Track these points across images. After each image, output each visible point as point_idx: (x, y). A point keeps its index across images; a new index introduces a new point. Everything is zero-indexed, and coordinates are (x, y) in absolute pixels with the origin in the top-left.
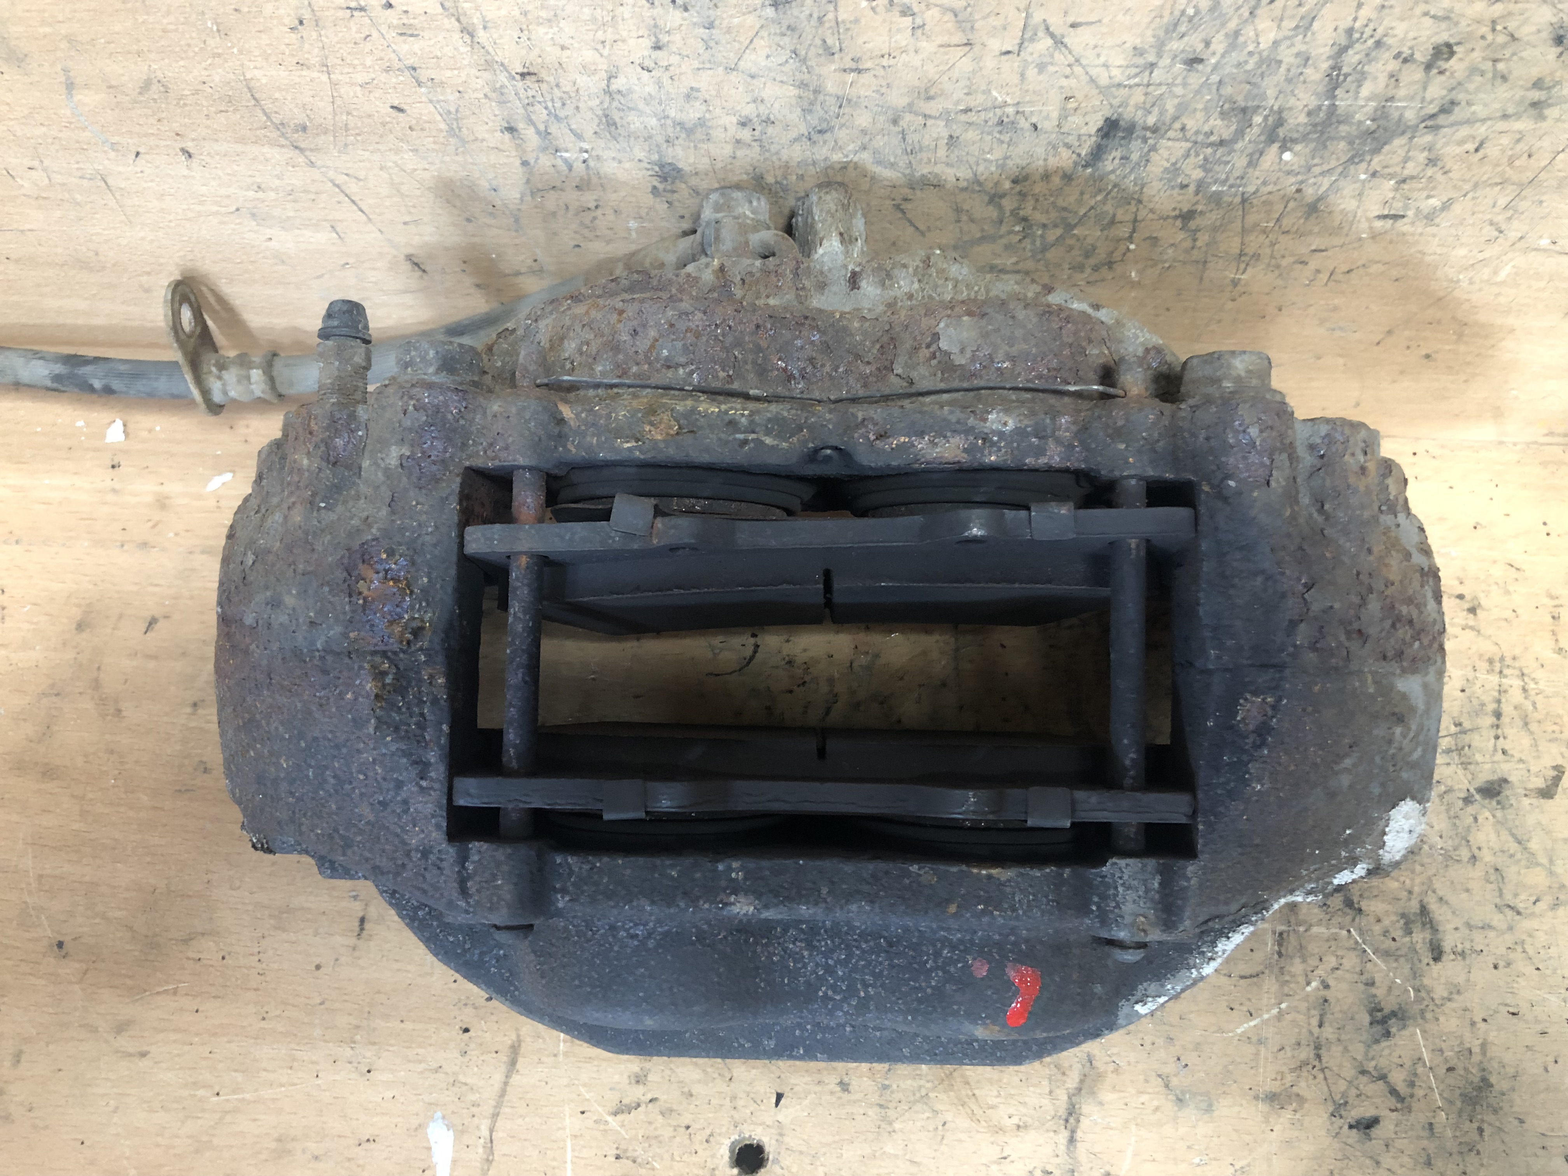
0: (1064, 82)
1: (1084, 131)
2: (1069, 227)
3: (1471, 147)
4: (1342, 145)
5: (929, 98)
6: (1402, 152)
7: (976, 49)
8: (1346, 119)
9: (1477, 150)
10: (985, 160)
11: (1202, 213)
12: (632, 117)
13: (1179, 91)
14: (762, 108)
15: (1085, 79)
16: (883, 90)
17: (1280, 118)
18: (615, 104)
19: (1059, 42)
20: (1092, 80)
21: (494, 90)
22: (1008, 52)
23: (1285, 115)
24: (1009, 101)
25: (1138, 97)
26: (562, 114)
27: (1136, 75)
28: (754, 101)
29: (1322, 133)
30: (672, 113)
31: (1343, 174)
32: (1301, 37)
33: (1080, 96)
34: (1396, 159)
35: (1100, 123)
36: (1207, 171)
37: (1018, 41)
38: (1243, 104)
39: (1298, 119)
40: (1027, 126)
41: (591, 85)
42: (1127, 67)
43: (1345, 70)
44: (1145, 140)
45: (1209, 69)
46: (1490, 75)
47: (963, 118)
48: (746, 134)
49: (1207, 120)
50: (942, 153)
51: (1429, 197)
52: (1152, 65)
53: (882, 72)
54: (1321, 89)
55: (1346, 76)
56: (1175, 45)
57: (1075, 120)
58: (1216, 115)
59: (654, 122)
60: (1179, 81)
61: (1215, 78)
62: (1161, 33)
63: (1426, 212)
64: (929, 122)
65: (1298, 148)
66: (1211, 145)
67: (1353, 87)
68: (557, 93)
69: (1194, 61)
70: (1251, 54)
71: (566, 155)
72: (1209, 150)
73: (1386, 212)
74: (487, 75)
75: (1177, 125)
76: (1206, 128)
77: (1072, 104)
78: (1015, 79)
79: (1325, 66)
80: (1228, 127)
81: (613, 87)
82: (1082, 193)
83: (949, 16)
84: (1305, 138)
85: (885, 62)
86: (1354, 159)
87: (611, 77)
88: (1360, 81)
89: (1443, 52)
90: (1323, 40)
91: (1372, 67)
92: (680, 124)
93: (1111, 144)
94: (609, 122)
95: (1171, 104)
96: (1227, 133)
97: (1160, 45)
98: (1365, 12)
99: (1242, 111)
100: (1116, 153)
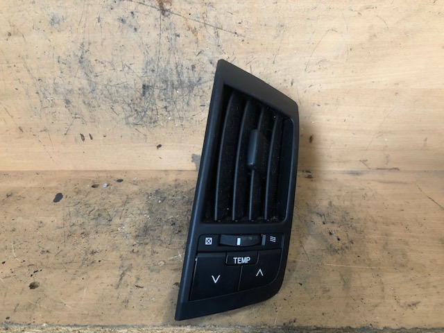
0: (133, 76)
1: (140, 88)
2: (145, 112)
4: (186, 89)
5: (111, 82)
6: (197, 90)
7: (116, 70)
8: (184, 83)
10: (125, 96)
11: (168, 107)
12: (59, 89)
13: (153, 77)
14: (82, 86)
15: (136, 75)
16: (102, 80)
18: (56, 86)
19: (129, 68)
20: (138, 76)
21: (34, 84)
22: (121, 71)
23: (173, 82)
24: (125, 82)
25: (146, 79)
26: (47, 89)
27: (144, 74)
28: (80, 84)
29: (181, 86)
30: (66, 88)
31: (190, 96)
32: (169, 65)
33: (136, 79)
34: (197, 92)
35: (142, 86)
36: (165, 96)
37: (122, 68)
39: (176, 83)
40: (130, 87)
41: (51, 82)
42: (142, 73)
43: (179, 71)
44: (151, 89)
45: (156, 72)
46: (203, 71)
47: (118, 86)
48: (80, 92)
50: (116, 94)
52: (146, 72)
53: (101, 76)
54: (177, 76)
55: (180, 73)
56: (149, 68)
57: (137, 85)
58: (161, 83)
59: (63, 90)
60: (152, 75)
61: (158, 74)
62: (145, 65)
63: (208, 104)
64: (112, 87)
65: (179, 89)
66: (163, 90)
68: (45, 84)
69: (153, 71)
70: (162, 69)
71: (48, 99)
73: (201, 104)
74: (32, 80)
75: (156, 85)
76: (161, 86)
77: (136, 82)
78: (124, 76)
79: (175, 70)
80: (164, 85)
81: (55, 82)
82: (144, 103)
83: (109, 64)
84: (179, 87)
85: (101, 74)
86: (190, 92)
87: (54, 80)
88: (183, 74)
89: (193, 67)
90: (173, 65)
91: (183, 71)
92: (68, 90)
93: (146, 91)
94: (55, 91)
95: (153, 80)
96: (165, 87)
97: (146, 68)
98: (177, 59)
99: (166, 81)
100: (147, 93)
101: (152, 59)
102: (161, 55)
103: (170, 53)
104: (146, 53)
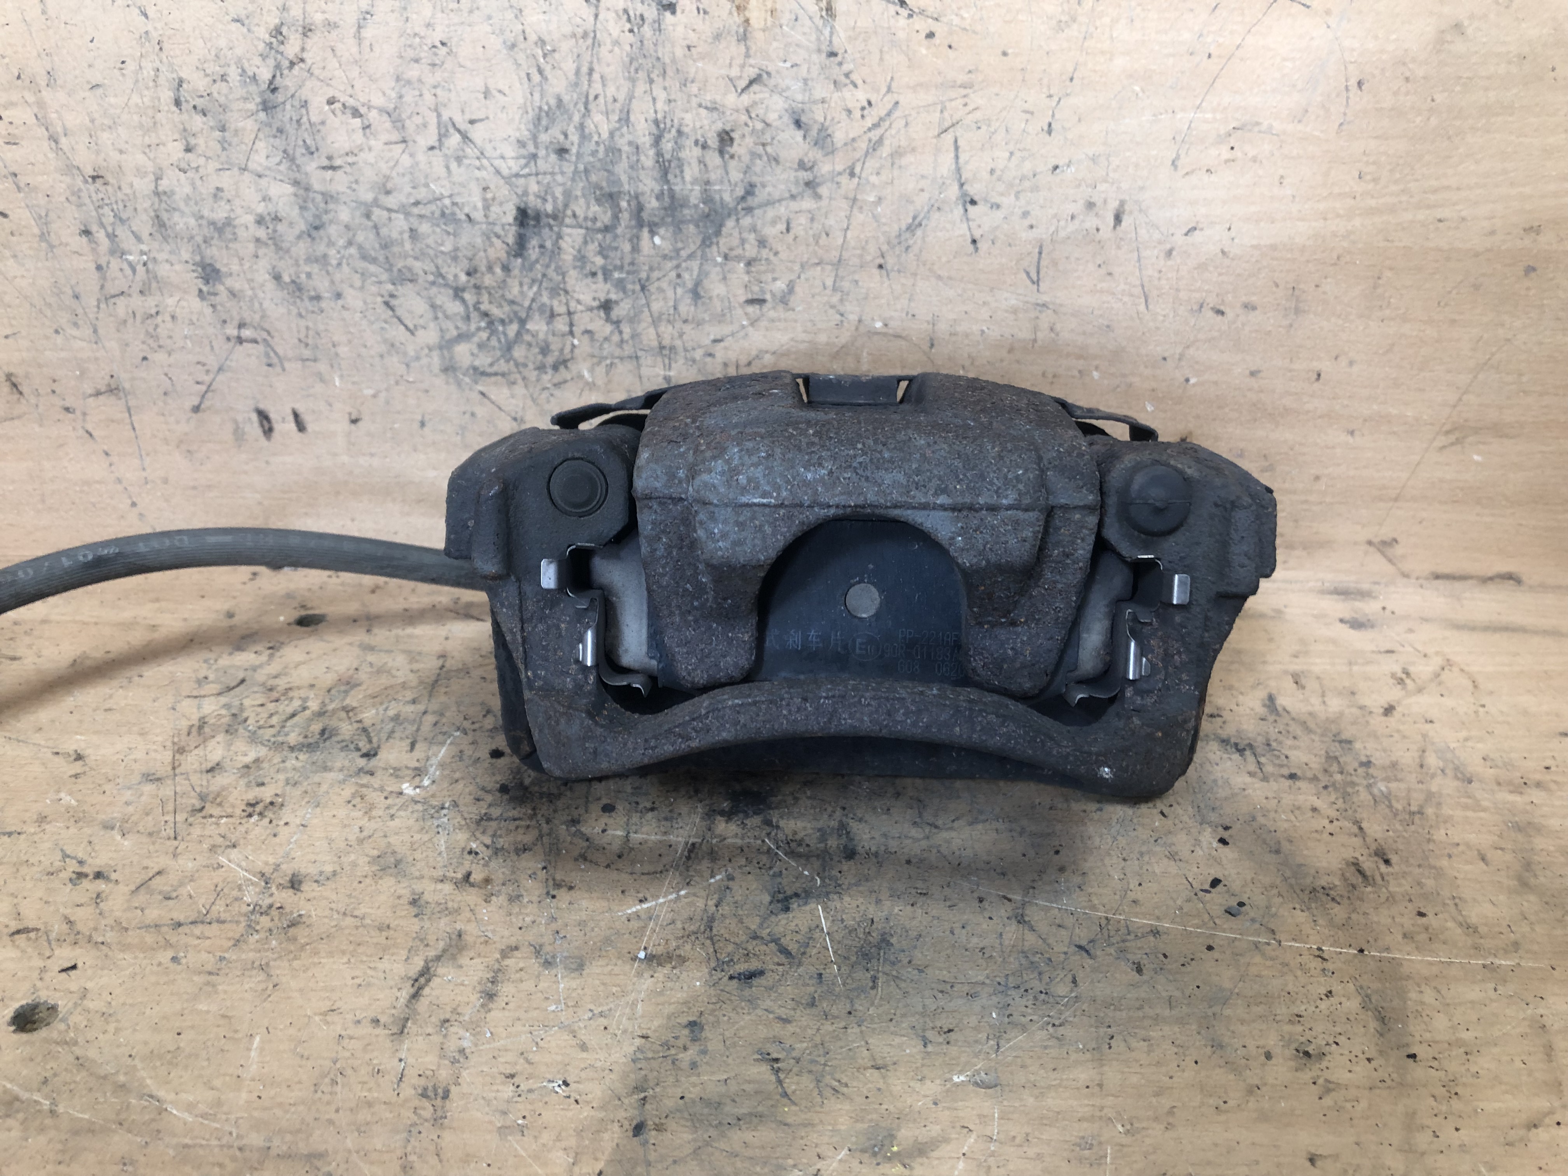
0: (477, 173)
1: (504, 220)
2: (523, 322)
3: (782, 227)
4: (691, 227)
5: (388, 193)
6: (736, 233)
7: (411, 144)
8: (684, 204)
9: (788, 230)
10: (442, 252)
11: (616, 302)
12: (176, 217)
13: (559, 178)
14: (270, 206)
15: (491, 169)
16: (354, 186)
17: (639, 203)
18: (163, 205)
19: (465, 137)
20: (498, 172)
21: (73, 194)
22: (432, 148)
23: (641, 199)
24: (446, 194)
25: (534, 188)
26: (124, 216)
27: (526, 165)
28: (264, 200)
29: (673, 216)
30: (206, 213)
31: (704, 258)
32: (625, 128)
33: (492, 186)
34: (735, 242)
35: (514, 212)
36: (605, 257)
37: (436, 137)
38: (607, 190)
39: (652, 204)
40: (463, 217)
41: (144, 186)
42: (517, 158)
43: (667, 156)
44: (551, 227)
45: (574, 158)
46: (765, 158)
47: (416, 211)
48: (262, 233)
49: (588, 207)
50: (408, 246)
51: (775, 279)
52: (534, 156)
53: (348, 169)
54: (656, 174)
55: (670, 161)
56: (544, 138)
57: (495, 209)
58: (593, 202)
59: (192, 222)
60: (557, 170)
61: (581, 167)
62: (531, 127)
63: (779, 295)
64: (394, 215)
65: (662, 231)
66: (599, 231)
67: (677, 172)
68: (120, 195)
69: (562, 151)
70: (597, 143)
71: (131, 258)
72: (600, 236)
73: (750, 297)
74: (68, 179)
75: (569, 212)
76: (590, 215)
77: (489, 195)
78: (443, 172)
79: (652, 152)
80: (605, 213)
81: (160, 189)
82: (521, 284)
83: (385, 117)
84: (662, 223)
85: (350, 159)
86: (706, 242)
87: (158, 179)
88: (681, 167)
89: (726, 138)
90: (642, 132)
91: (684, 154)
92: (212, 223)
93: (529, 232)
94: (160, 223)
95: (558, 192)
96: (606, 218)
97: (535, 138)
98: (660, 105)
99: (611, 198)
100: (534, 242)
101: (560, 101)
102: (597, 87)
103: (633, 81)
104: (536, 78)
